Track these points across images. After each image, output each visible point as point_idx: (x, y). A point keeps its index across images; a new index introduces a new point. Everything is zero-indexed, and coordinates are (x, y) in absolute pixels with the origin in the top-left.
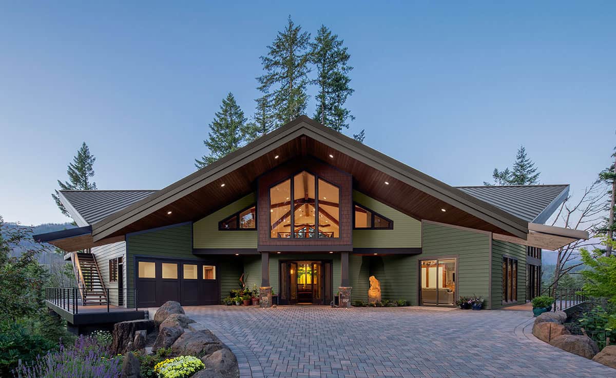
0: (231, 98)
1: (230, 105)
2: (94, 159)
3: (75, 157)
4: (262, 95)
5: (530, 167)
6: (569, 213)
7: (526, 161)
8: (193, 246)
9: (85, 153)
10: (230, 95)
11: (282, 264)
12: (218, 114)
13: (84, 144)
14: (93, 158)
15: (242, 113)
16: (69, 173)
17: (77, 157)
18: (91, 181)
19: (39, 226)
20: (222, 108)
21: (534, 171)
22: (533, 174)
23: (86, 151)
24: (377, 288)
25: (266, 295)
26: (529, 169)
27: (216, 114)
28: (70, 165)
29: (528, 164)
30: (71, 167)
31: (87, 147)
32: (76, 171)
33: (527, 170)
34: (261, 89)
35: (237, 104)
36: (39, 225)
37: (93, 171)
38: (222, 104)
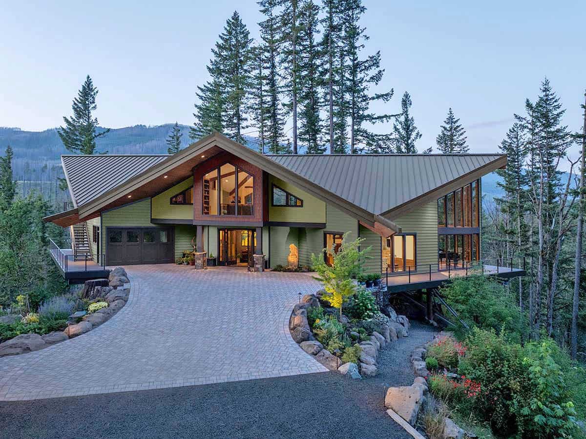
0: (236, 17)
1: (235, 24)
2: (97, 92)
3: (80, 91)
4: (265, 18)
5: (556, 101)
6: (572, 165)
7: (551, 95)
8: (151, 216)
9: (88, 87)
10: (235, 14)
11: (221, 232)
12: (221, 35)
13: (88, 77)
14: (96, 90)
15: (248, 33)
16: (74, 108)
17: (81, 91)
18: (93, 114)
19: (44, 132)
20: (226, 29)
21: (559, 108)
22: (559, 111)
23: (89, 84)
24: (295, 255)
25: (200, 259)
26: (555, 104)
27: (220, 36)
28: (74, 100)
29: (553, 98)
30: (76, 102)
31: (90, 79)
32: (80, 105)
33: (553, 105)
34: (264, 11)
35: (243, 23)
36: (45, 130)
37: (96, 105)
38: (226, 25)
